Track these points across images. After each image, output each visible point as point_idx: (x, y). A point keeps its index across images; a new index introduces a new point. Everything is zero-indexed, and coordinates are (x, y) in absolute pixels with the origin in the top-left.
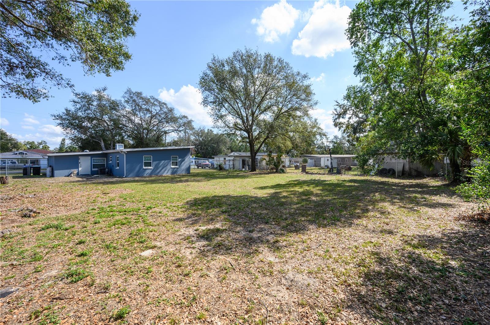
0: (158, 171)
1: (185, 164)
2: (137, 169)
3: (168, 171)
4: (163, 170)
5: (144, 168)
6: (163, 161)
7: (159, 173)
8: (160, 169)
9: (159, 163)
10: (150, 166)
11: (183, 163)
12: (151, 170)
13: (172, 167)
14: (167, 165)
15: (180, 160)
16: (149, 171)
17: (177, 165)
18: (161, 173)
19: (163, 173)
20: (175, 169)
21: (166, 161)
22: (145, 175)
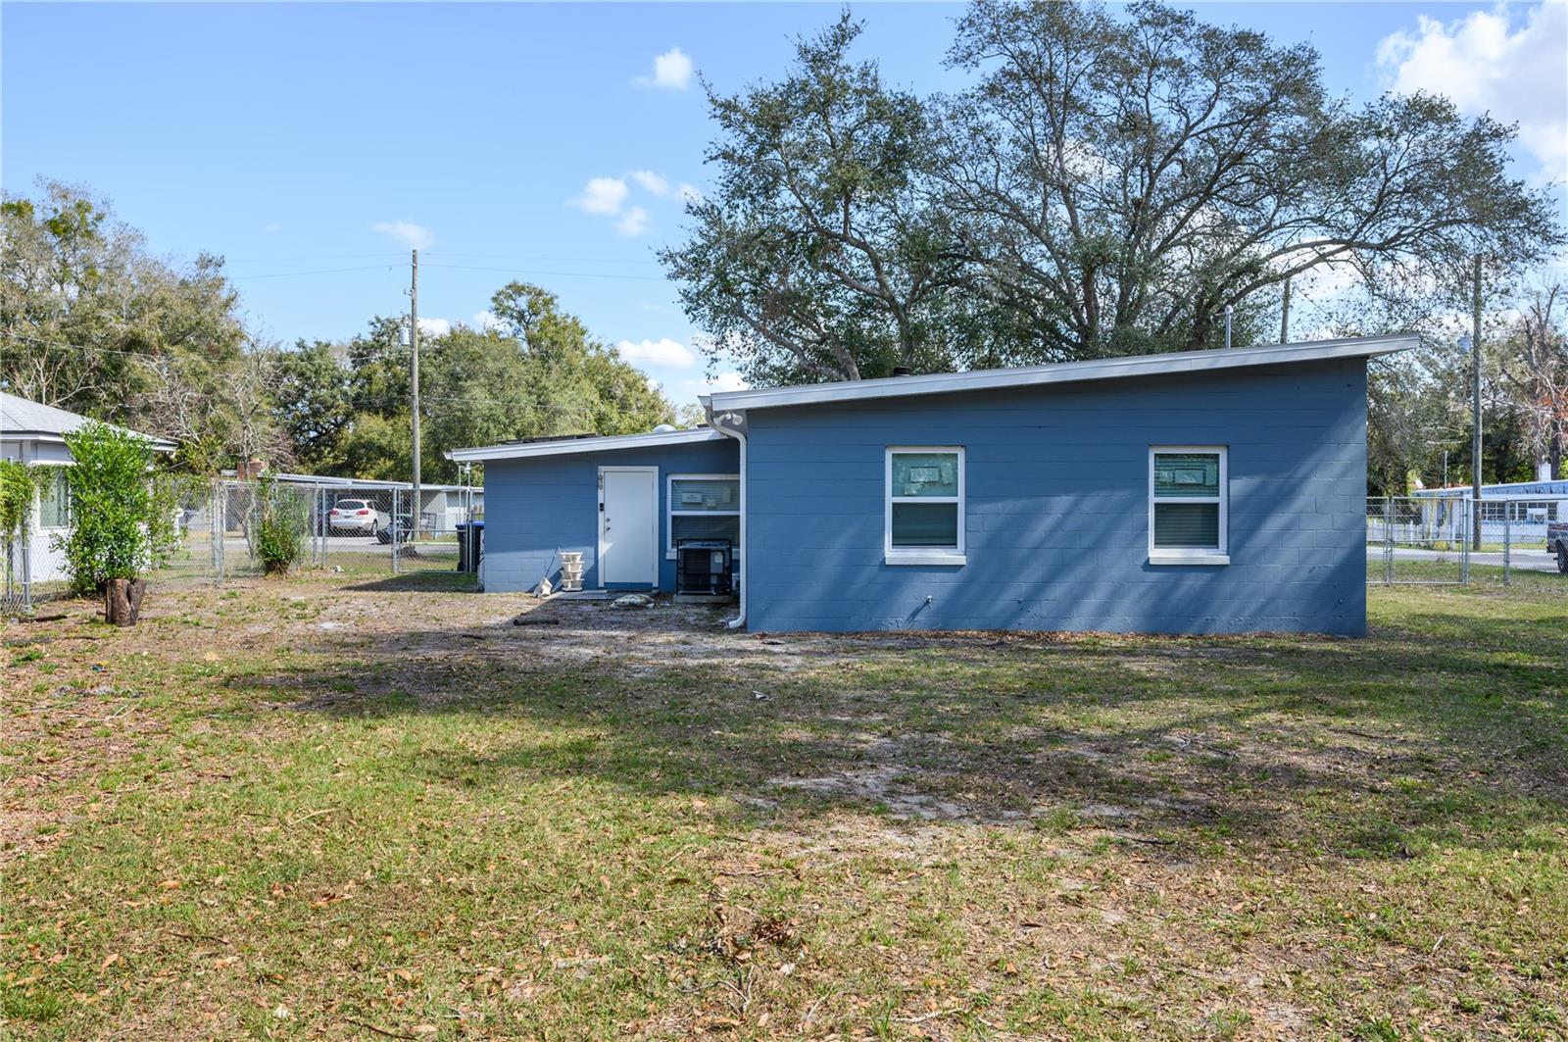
0: (1019, 588)
1: (1302, 540)
2: (830, 563)
3: (1116, 593)
4: (1058, 591)
5: (893, 554)
6: (1061, 503)
7: (1023, 605)
8: (1036, 571)
9: (1020, 523)
10: (950, 541)
11: (1275, 523)
12: (950, 581)
13: (1159, 555)
14: (1098, 545)
15: (1240, 485)
16: (934, 590)
17: (1211, 541)
18: (1043, 608)
19: (1064, 612)
20: (1192, 581)
21: (1090, 504)
22: (897, 621)
